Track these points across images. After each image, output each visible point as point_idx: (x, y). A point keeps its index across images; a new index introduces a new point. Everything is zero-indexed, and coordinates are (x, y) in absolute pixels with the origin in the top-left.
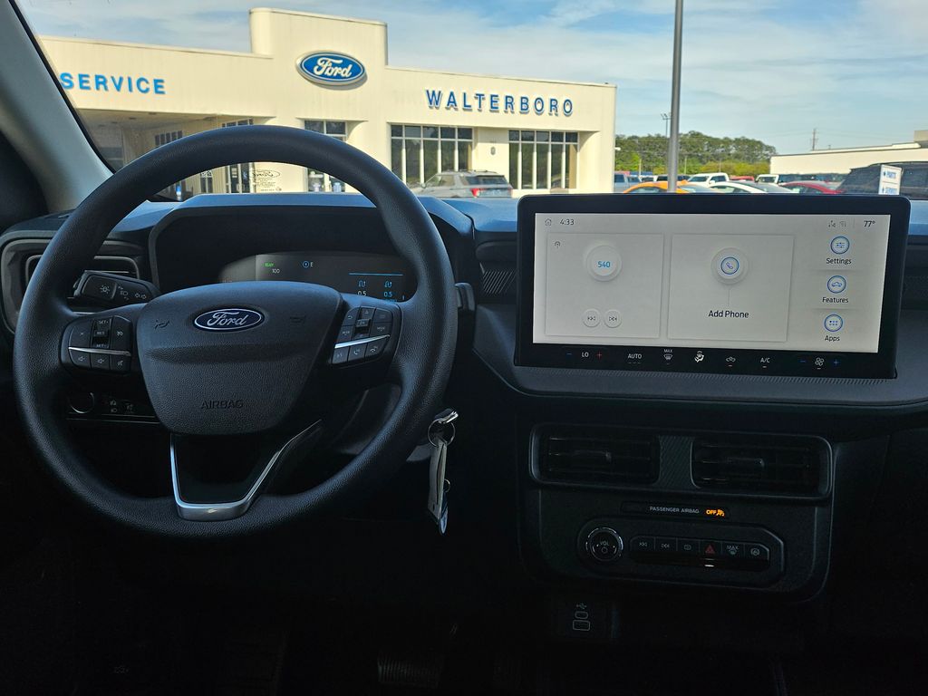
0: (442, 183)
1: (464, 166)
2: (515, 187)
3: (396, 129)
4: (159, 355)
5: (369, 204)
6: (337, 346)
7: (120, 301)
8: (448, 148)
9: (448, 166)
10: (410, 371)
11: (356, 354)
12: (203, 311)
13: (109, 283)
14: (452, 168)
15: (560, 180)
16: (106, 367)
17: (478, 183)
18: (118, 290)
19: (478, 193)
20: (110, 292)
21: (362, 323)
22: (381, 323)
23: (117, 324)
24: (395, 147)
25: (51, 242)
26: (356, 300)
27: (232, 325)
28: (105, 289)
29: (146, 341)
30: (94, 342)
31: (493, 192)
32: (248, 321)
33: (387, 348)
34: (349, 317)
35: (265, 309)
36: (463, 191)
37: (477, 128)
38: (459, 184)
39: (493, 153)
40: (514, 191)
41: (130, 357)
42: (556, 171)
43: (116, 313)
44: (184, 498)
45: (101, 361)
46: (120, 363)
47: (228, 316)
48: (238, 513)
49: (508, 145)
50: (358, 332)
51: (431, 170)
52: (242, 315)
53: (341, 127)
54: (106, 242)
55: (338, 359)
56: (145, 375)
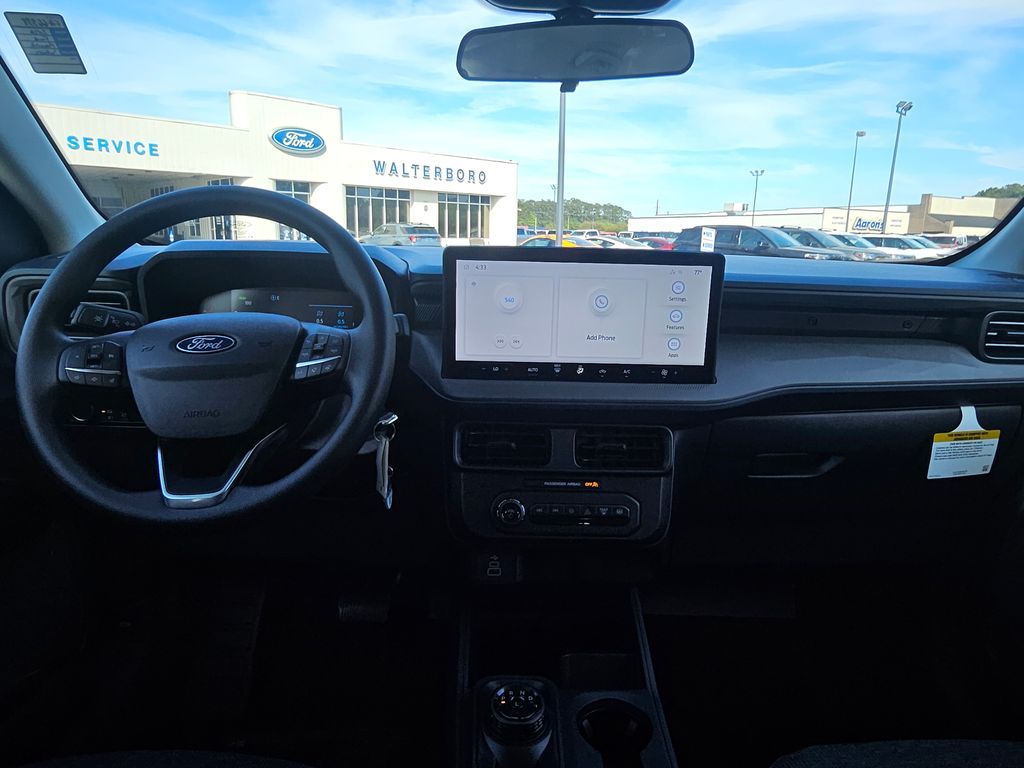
0: (386, 232)
1: (403, 219)
2: (443, 236)
3: (350, 190)
4: (147, 374)
5: (323, 251)
6: (298, 365)
7: (112, 328)
8: (391, 206)
9: (391, 219)
10: (358, 384)
11: (313, 371)
12: (184, 337)
13: (103, 313)
14: (394, 221)
15: (477, 232)
16: (99, 384)
17: (414, 232)
18: (110, 320)
19: (414, 240)
20: (103, 322)
21: (318, 346)
22: (335, 346)
23: (109, 347)
24: (350, 204)
25: (49, 279)
26: (313, 328)
27: (209, 348)
28: (98, 319)
29: (135, 362)
30: (88, 363)
31: (427, 240)
32: (222, 345)
33: (339, 367)
34: (308, 341)
35: (237, 335)
36: (402, 238)
37: (413, 190)
38: (399, 232)
39: (426, 210)
40: (442, 239)
41: (121, 377)
42: (474, 225)
43: (108, 339)
44: (170, 490)
45: (94, 379)
46: (112, 381)
47: (206, 342)
48: (218, 501)
49: (437, 205)
50: (315, 354)
51: (377, 221)
52: (217, 340)
53: (304, 187)
54: (98, 279)
55: (298, 375)
56: (134, 391)
